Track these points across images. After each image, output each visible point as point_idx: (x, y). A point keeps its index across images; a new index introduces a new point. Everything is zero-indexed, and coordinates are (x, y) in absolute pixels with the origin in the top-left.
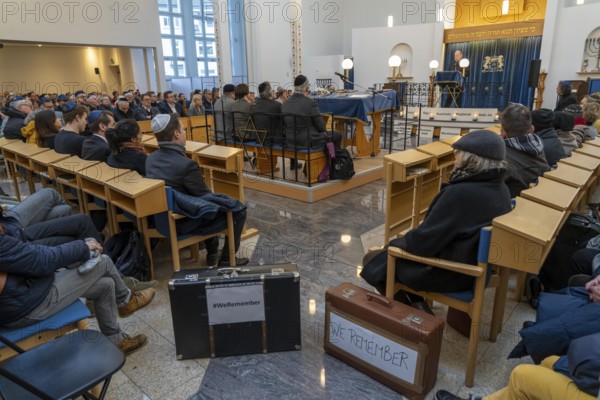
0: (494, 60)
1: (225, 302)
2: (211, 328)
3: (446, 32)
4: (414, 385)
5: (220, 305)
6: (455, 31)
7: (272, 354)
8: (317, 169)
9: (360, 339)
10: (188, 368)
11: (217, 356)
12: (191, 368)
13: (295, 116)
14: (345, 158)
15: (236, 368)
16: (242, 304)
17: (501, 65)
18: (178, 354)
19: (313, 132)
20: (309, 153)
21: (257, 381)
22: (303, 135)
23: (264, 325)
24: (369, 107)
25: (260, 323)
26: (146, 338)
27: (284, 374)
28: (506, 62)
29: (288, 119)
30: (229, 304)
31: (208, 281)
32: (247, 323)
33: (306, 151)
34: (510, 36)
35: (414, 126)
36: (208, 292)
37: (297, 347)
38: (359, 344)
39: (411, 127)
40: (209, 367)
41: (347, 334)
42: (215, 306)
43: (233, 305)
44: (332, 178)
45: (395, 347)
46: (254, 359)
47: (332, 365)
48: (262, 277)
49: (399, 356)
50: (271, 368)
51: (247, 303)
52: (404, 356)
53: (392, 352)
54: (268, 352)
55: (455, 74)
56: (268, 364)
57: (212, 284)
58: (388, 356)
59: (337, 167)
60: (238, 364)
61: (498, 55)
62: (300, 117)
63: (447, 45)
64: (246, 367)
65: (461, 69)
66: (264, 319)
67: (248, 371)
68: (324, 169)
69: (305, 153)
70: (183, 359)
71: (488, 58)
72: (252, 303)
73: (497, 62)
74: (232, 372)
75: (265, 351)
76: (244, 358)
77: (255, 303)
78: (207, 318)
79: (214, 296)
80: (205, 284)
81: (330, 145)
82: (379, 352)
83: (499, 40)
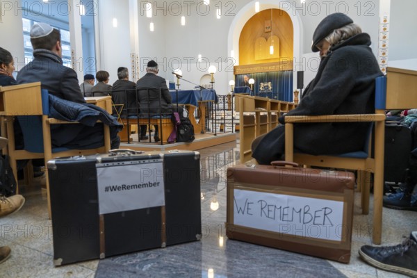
0: (266, 85)
1: (120, 184)
2: (102, 219)
3: (235, 68)
4: (342, 242)
5: (114, 189)
6: (241, 67)
7: (172, 248)
8: (166, 133)
9: (271, 208)
10: (71, 273)
11: (107, 257)
12: (75, 273)
13: (149, 89)
14: (188, 124)
15: (134, 265)
16: (139, 186)
17: (270, 88)
18: (56, 258)
19: (163, 103)
20: (161, 119)
21: (163, 272)
22: (156, 104)
23: (163, 211)
24: (198, 98)
25: (159, 208)
26: (9, 251)
27: (193, 262)
28: (274, 86)
29: (142, 93)
30: (124, 187)
31: (99, 158)
32: (145, 210)
33: (159, 117)
34: (274, 70)
35: (222, 124)
36: (99, 171)
37: (197, 236)
38: (271, 215)
39: (220, 125)
40: (99, 268)
41: (255, 208)
42: (107, 189)
43: (128, 187)
44: (178, 141)
45: (316, 204)
46: (153, 254)
47: (241, 247)
48: (162, 155)
49: (321, 214)
50: (176, 259)
51: (144, 185)
52: (328, 211)
53: (312, 212)
54: (167, 246)
55: (246, 88)
56: (170, 256)
57: (103, 161)
58: (308, 218)
59: (182, 132)
60: (134, 261)
61: (268, 82)
62: (152, 89)
63: (236, 76)
64: (146, 262)
65: (250, 85)
66: (164, 204)
67: (149, 266)
68: (172, 134)
69: (157, 118)
70: (63, 265)
71: (262, 84)
72: (150, 185)
73: (267, 86)
74: (130, 269)
75: (164, 244)
76: (140, 255)
77: (154, 185)
78: (96, 206)
79: (106, 176)
80: (96, 162)
81: (176, 114)
82: (296, 215)
83: (267, 72)
